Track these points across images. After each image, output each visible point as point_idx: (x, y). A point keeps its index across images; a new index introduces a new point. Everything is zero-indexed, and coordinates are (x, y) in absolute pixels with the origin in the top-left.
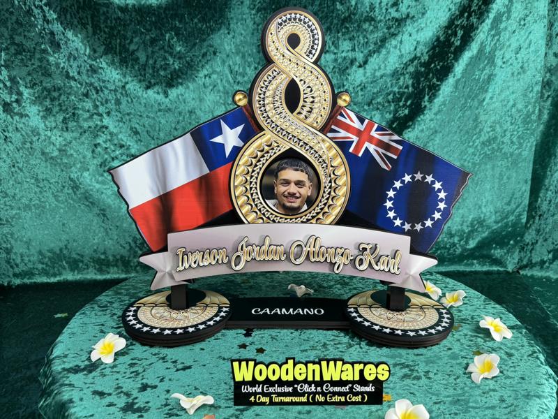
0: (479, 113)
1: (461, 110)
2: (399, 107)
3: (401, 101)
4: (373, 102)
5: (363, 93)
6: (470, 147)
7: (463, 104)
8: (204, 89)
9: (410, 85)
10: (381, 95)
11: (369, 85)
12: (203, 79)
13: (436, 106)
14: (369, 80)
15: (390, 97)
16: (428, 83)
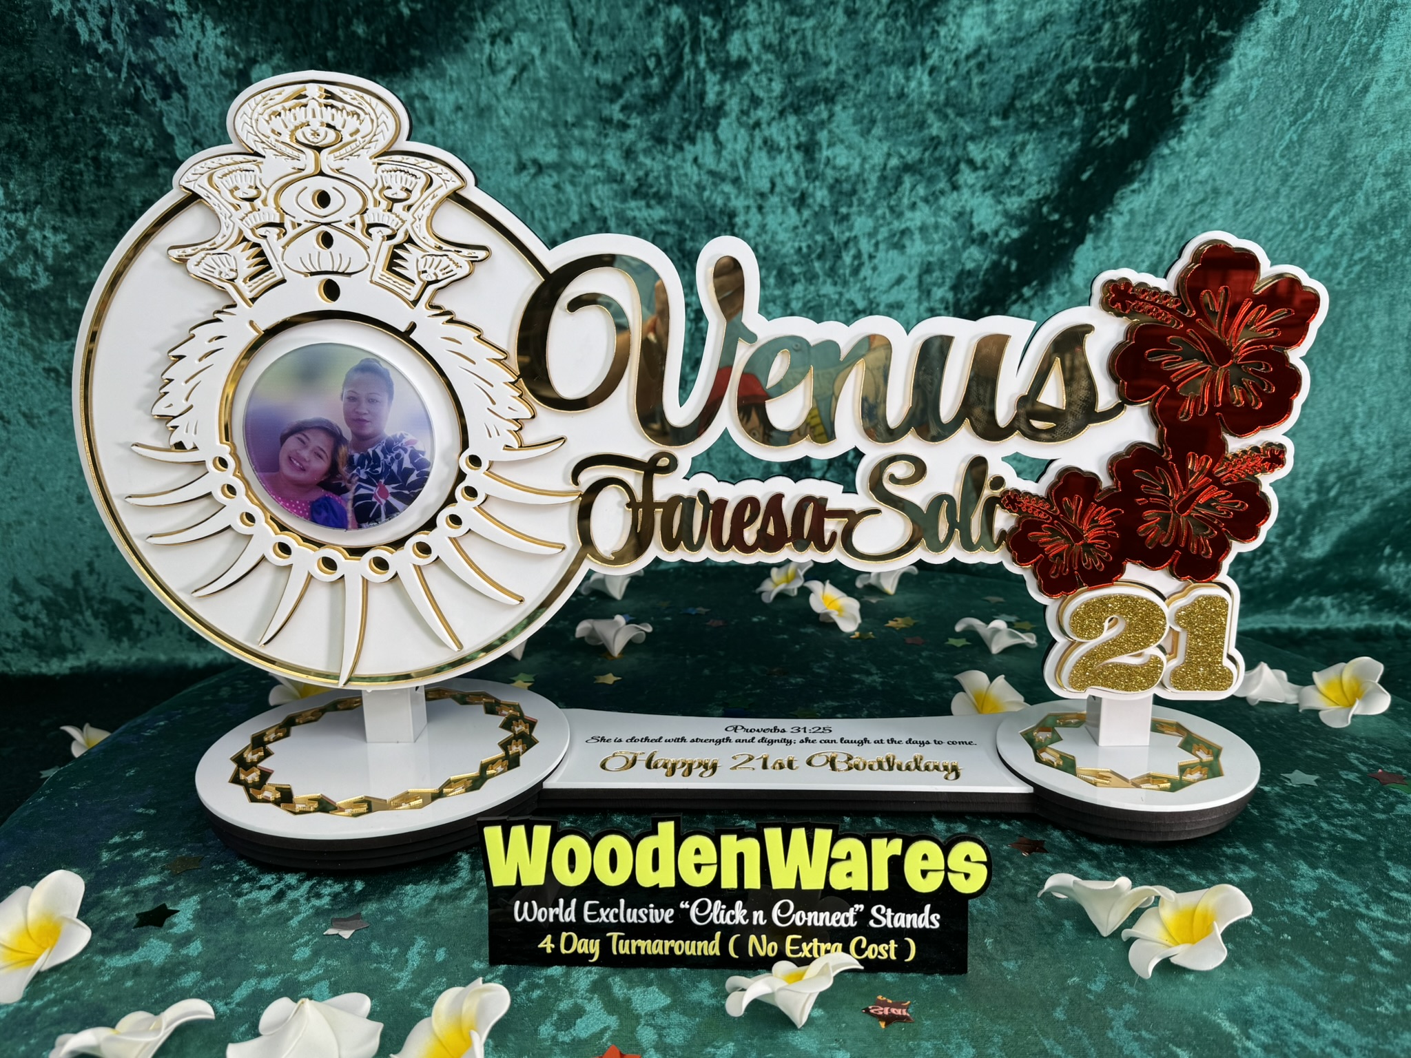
0: (1351, 133)
1: (1294, 123)
2: (1102, 117)
3: (1105, 100)
4: (1018, 104)
5: (985, 77)
6: (1320, 241)
7: (1297, 104)
8: (491, 78)
9: (1134, 48)
10: (1043, 83)
11: (1002, 52)
12: (487, 47)
13: (1219, 106)
14: (1005, 35)
15: (1072, 87)
16: (1191, 37)
